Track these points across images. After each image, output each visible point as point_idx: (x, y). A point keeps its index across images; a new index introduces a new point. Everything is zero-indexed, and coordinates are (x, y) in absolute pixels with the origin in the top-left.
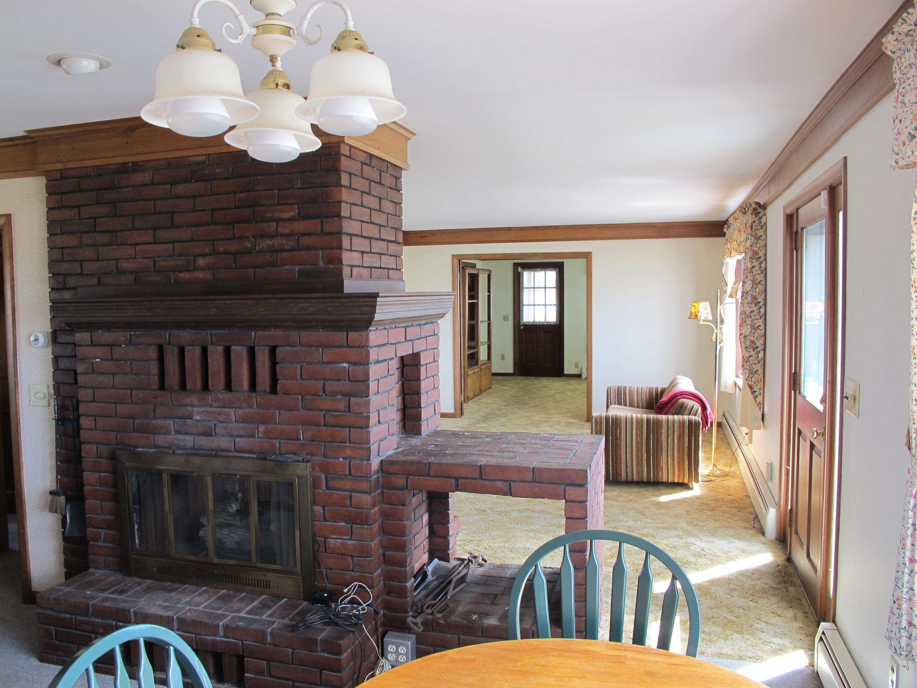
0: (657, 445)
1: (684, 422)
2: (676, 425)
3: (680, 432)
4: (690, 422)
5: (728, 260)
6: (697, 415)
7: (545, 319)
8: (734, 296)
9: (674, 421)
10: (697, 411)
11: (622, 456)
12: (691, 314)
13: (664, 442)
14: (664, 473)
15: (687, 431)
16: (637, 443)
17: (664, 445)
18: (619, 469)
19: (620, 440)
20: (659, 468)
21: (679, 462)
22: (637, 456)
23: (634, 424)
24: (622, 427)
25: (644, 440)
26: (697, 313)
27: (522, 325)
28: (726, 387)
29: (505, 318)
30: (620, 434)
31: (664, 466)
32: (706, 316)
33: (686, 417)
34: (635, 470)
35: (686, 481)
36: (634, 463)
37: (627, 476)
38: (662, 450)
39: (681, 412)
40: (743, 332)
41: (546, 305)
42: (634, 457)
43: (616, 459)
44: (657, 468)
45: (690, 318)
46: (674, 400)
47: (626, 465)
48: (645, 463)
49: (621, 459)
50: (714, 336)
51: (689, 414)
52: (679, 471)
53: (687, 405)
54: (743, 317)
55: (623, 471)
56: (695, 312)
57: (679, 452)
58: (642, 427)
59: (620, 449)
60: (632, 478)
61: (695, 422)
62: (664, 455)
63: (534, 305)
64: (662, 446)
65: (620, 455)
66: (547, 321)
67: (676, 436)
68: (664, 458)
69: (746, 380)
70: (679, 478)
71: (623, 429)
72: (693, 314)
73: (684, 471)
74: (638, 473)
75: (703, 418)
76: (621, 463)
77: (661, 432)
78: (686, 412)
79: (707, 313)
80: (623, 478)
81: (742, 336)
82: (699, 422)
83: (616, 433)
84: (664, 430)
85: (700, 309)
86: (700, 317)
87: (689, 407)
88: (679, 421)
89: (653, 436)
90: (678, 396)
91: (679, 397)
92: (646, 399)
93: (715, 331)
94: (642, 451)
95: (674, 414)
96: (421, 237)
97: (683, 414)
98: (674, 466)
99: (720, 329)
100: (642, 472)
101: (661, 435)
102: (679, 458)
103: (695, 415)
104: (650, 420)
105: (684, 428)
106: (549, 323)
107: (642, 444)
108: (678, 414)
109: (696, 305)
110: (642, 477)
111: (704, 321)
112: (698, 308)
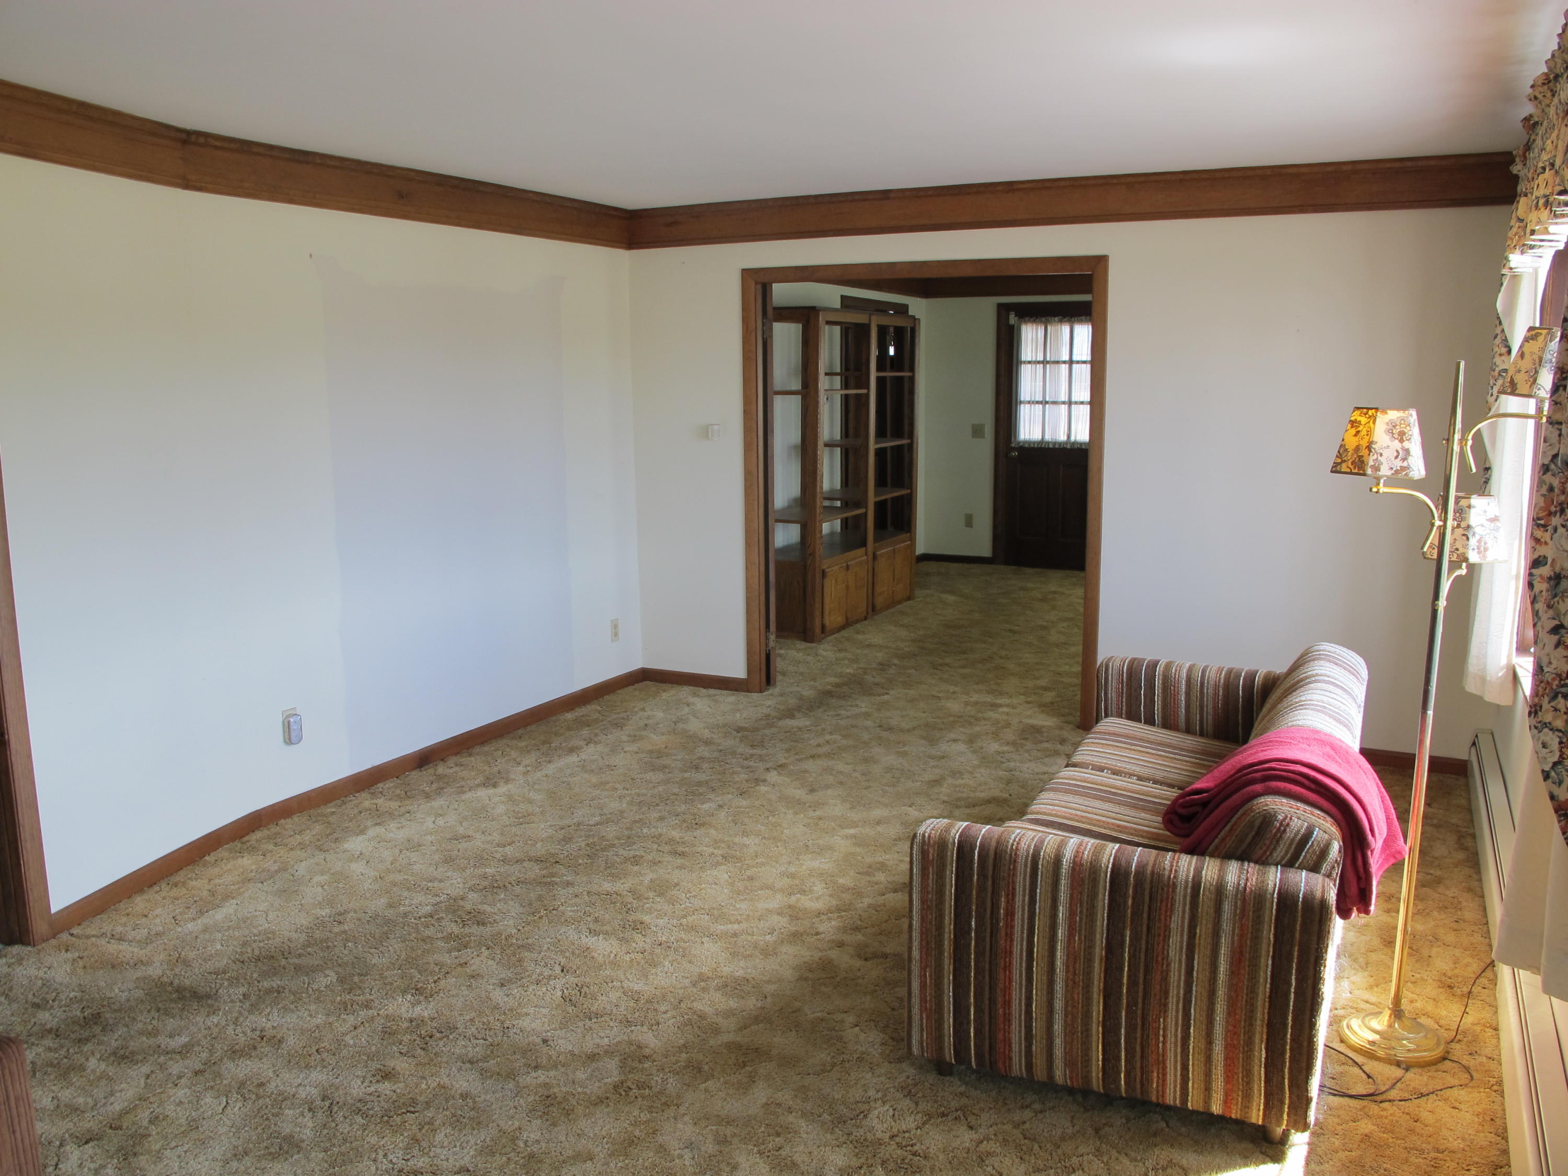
0: (1147, 971)
1: (1259, 897)
2: (1227, 907)
3: (1241, 936)
4: (1286, 899)
5: (1516, 260)
6: (1325, 867)
7: (1069, 436)
8: (1522, 388)
9: (1220, 889)
10: (1324, 852)
11: (1015, 995)
12: (1339, 455)
13: (1174, 966)
14: (1170, 1078)
15: (1269, 934)
16: (1071, 957)
17: (1176, 976)
18: (1000, 1036)
19: (1010, 936)
20: (1152, 1058)
21: (1230, 1048)
22: (1069, 1001)
23: (1064, 883)
24: (1019, 889)
25: (1099, 951)
26: (1364, 452)
27: (1014, 449)
28: (1483, 680)
29: (977, 432)
30: (1010, 914)
31: (1170, 1055)
32: (1398, 464)
33: (1274, 877)
34: (1058, 1052)
35: (1256, 1116)
36: (1058, 1027)
37: (1029, 1066)
38: (1166, 993)
39: (1258, 853)
40: (1548, 552)
41: (1070, 403)
42: (1059, 1004)
43: (992, 1001)
44: (1142, 1057)
45: (1335, 470)
46: (1236, 797)
47: (1029, 1028)
48: (1097, 1031)
49: (1008, 1004)
50: (1434, 536)
51: (1290, 864)
52: (1228, 1079)
53: (1285, 826)
54: (1556, 482)
55: (1015, 1047)
56: (1357, 449)
57: (1231, 1012)
58: (1093, 896)
59: (1008, 967)
60: (1050, 1074)
61: (1309, 900)
62: (1171, 1014)
63: (1044, 403)
64: (1165, 979)
65: (1007, 990)
66: (1073, 439)
67: (1223, 951)
68: (1171, 1023)
69: (1546, 776)
70: (1226, 1102)
71: (1021, 900)
72: (1350, 457)
73: (1248, 1083)
74: (1069, 1063)
75: (1351, 875)
76: (1008, 1019)
77: (1167, 928)
78: (1279, 853)
79: (1407, 452)
80: (1018, 1066)
81: (1545, 571)
82: (1323, 904)
83: (995, 907)
84: (1178, 921)
85: (1375, 438)
86: (1377, 469)
87: (1289, 834)
88: (1241, 893)
89: (1135, 938)
90: (1254, 782)
91: (1258, 787)
92: (1215, 708)
93: (1438, 523)
94: (1087, 987)
95: (1227, 856)
96: (670, 225)
97: (1263, 861)
98: (1208, 1059)
99: (1461, 513)
100: (1087, 1061)
101: (1167, 938)
102: (1231, 1033)
103: (1315, 868)
104: (1128, 873)
105: (1258, 920)
106: (1076, 446)
107: (1089, 960)
108: (1242, 857)
109: (1363, 420)
110: (1087, 1078)
111: (1390, 482)
112: (1369, 433)
